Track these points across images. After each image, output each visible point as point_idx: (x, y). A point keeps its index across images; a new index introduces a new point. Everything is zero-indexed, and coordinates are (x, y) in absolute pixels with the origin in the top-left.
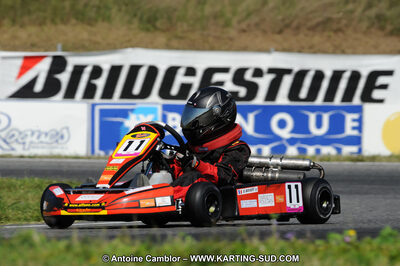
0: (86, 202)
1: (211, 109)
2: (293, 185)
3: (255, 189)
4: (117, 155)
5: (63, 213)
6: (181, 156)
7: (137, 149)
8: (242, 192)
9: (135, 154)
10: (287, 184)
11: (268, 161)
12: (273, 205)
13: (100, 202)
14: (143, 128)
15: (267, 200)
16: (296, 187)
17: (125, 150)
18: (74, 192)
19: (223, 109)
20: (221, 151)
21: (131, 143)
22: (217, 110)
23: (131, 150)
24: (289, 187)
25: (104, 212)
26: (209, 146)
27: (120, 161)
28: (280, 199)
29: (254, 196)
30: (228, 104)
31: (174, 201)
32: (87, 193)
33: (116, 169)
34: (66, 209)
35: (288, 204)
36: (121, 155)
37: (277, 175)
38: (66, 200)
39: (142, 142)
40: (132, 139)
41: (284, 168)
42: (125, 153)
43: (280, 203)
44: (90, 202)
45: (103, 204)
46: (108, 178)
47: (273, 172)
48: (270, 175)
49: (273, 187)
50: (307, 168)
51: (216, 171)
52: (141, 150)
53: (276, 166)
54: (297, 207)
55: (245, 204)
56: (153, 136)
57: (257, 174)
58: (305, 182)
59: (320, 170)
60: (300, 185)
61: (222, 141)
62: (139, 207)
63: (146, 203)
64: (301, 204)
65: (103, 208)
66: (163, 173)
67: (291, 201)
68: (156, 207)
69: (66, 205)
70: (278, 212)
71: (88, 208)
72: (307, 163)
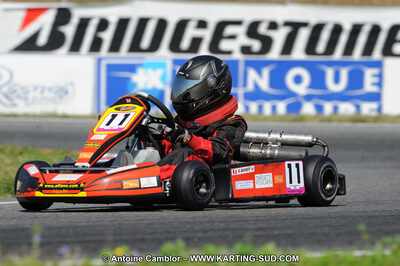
0: (63, 183)
1: (205, 80)
2: (293, 164)
3: (251, 169)
4: (99, 130)
5: (38, 194)
6: (169, 129)
7: (121, 124)
8: (236, 172)
9: (119, 129)
10: (287, 163)
11: (266, 135)
12: (271, 185)
13: (78, 183)
14: (128, 101)
15: (264, 181)
17: (108, 124)
18: (51, 171)
19: (219, 80)
20: (215, 126)
21: (114, 116)
22: (211, 81)
23: (115, 124)
24: (289, 166)
25: (83, 194)
26: (201, 121)
27: (102, 136)
28: (279, 179)
29: (250, 177)
31: (161, 182)
32: (65, 172)
33: (97, 146)
34: (41, 190)
35: (288, 185)
36: (103, 130)
37: (277, 152)
38: (41, 180)
39: (127, 116)
40: (116, 112)
41: (285, 144)
42: (108, 127)
43: (279, 184)
44: (68, 182)
45: (82, 185)
46: (89, 155)
47: (272, 148)
48: (268, 152)
49: (271, 166)
50: (310, 145)
51: (210, 146)
52: (126, 125)
53: (276, 141)
54: (298, 188)
55: (240, 185)
56: (139, 109)
57: (255, 151)
58: (306, 160)
59: (324, 147)
60: (301, 163)
61: (216, 116)
62: (121, 188)
63: (129, 184)
64: (302, 184)
65: (82, 189)
66: (150, 150)
67: (291, 182)
68: (140, 188)
69: (41, 185)
70: (277, 194)
71: (65, 189)
72: (309, 138)
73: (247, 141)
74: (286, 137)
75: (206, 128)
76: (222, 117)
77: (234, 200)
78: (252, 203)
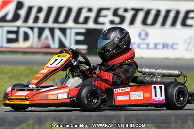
0: (19, 96)
1: (113, 40)
2: (158, 87)
3: (128, 89)
4: (46, 67)
5: (7, 102)
6: (88, 67)
7: (57, 64)
8: (119, 90)
9: (55, 67)
10: (153, 86)
11: (154, 71)
12: (142, 98)
13: (26, 96)
14: (64, 52)
15: (137, 96)
16: (160, 88)
17: (51, 65)
18: (17, 90)
19: (121, 40)
21: (56, 60)
22: (117, 41)
23: (54, 65)
24: (155, 88)
25: (27, 102)
26: (111, 63)
27: (45, 71)
28: (147, 95)
29: (128, 93)
30: (124, 37)
33: (41, 76)
34: (9, 100)
35: (154, 98)
36: (48, 67)
38: (9, 95)
39: (62, 60)
40: (57, 58)
41: (164, 75)
42: (51, 66)
43: (147, 98)
44: (21, 96)
46: (36, 81)
47: (157, 78)
48: (154, 79)
52: (59, 65)
53: (159, 74)
54: (161, 99)
55: (119, 98)
56: (68, 56)
59: (185, 77)
60: (163, 87)
62: (47, 99)
63: (52, 97)
64: (163, 98)
65: (27, 100)
66: (76, 78)
67: (156, 96)
68: (58, 99)
69: (9, 97)
70: (146, 103)
71: (20, 99)
72: (177, 72)
73: (144, 74)
74: (164, 71)
75: (113, 66)
76: (123, 61)
77: (115, 106)
78: (128, 108)
